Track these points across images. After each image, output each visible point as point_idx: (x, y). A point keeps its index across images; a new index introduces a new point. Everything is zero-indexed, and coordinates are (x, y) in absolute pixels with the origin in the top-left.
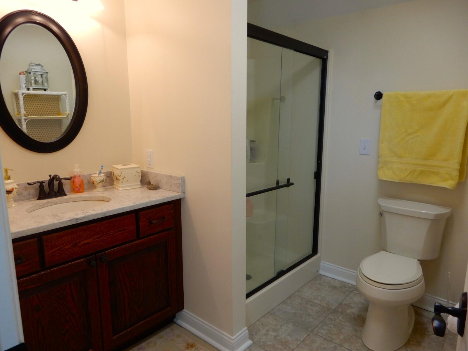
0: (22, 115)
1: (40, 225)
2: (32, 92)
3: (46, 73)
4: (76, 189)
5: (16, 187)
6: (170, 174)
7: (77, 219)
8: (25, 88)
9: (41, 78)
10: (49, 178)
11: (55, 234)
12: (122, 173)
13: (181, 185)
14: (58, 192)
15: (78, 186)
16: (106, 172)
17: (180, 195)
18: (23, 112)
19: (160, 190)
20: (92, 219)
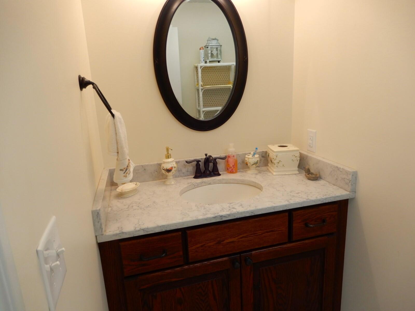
0: (200, 86)
1: (185, 220)
2: (208, 64)
3: (220, 46)
4: (230, 169)
5: (175, 165)
6: (336, 165)
7: (221, 216)
8: (203, 61)
9: (216, 51)
10: (205, 157)
11: (199, 229)
12: (278, 156)
13: (351, 182)
14: (213, 171)
15: (232, 166)
16: (261, 152)
17: (349, 194)
18: (201, 83)
19: (321, 182)
20: (238, 217)
